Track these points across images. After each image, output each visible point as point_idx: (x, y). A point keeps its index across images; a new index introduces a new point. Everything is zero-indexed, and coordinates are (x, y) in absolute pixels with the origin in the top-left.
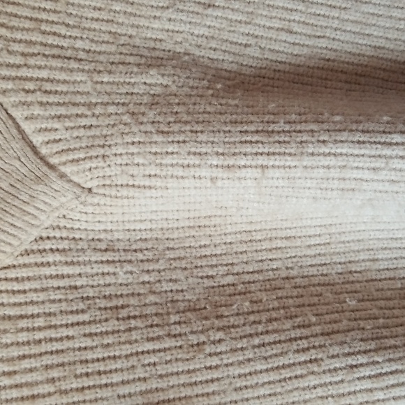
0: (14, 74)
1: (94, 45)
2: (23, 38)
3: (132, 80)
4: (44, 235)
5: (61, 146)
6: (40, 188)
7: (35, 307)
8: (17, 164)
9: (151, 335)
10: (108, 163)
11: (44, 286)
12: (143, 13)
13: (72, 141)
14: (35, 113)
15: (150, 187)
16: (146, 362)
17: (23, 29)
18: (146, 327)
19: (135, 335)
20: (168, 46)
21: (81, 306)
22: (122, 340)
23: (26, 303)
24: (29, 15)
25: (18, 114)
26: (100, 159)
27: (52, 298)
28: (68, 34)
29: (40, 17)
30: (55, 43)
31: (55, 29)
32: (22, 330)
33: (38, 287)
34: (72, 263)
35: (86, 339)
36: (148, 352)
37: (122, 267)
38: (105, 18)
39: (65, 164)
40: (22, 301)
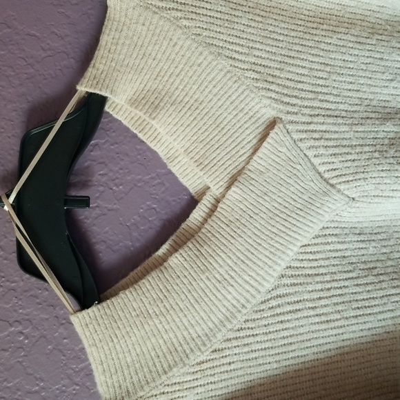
0: (305, 129)
1: (350, 107)
2: (308, 105)
3: (376, 129)
4: (325, 226)
5: (337, 173)
6: (326, 198)
7: (323, 269)
8: (312, 184)
9: (393, 285)
10: (367, 182)
11: (327, 256)
12: (377, 84)
13: (344, 170)
14: (321, 153)
15: (392, 197)
16: (392, 301)
17: (308, 99)
18: (390, 280)
19: (384, 285)
20: (393, 104)
21: (350, 268)
22: (377, 288)
23: (318, 267)
24: (310, 89)
25: (310, 153)
26: (362, 181)
27: (332, 263)
28: (334, 100)
29: (316, 90)
30: (327, 107)
31: (327, 97)
32: (317, 283)
33: (324, 257)
34: (342, 243)
35: (356, 287)
36: (392, 295)
37: (370, 244)
38: (355, 89)
39: (340, 183)
40: (316, 265)
